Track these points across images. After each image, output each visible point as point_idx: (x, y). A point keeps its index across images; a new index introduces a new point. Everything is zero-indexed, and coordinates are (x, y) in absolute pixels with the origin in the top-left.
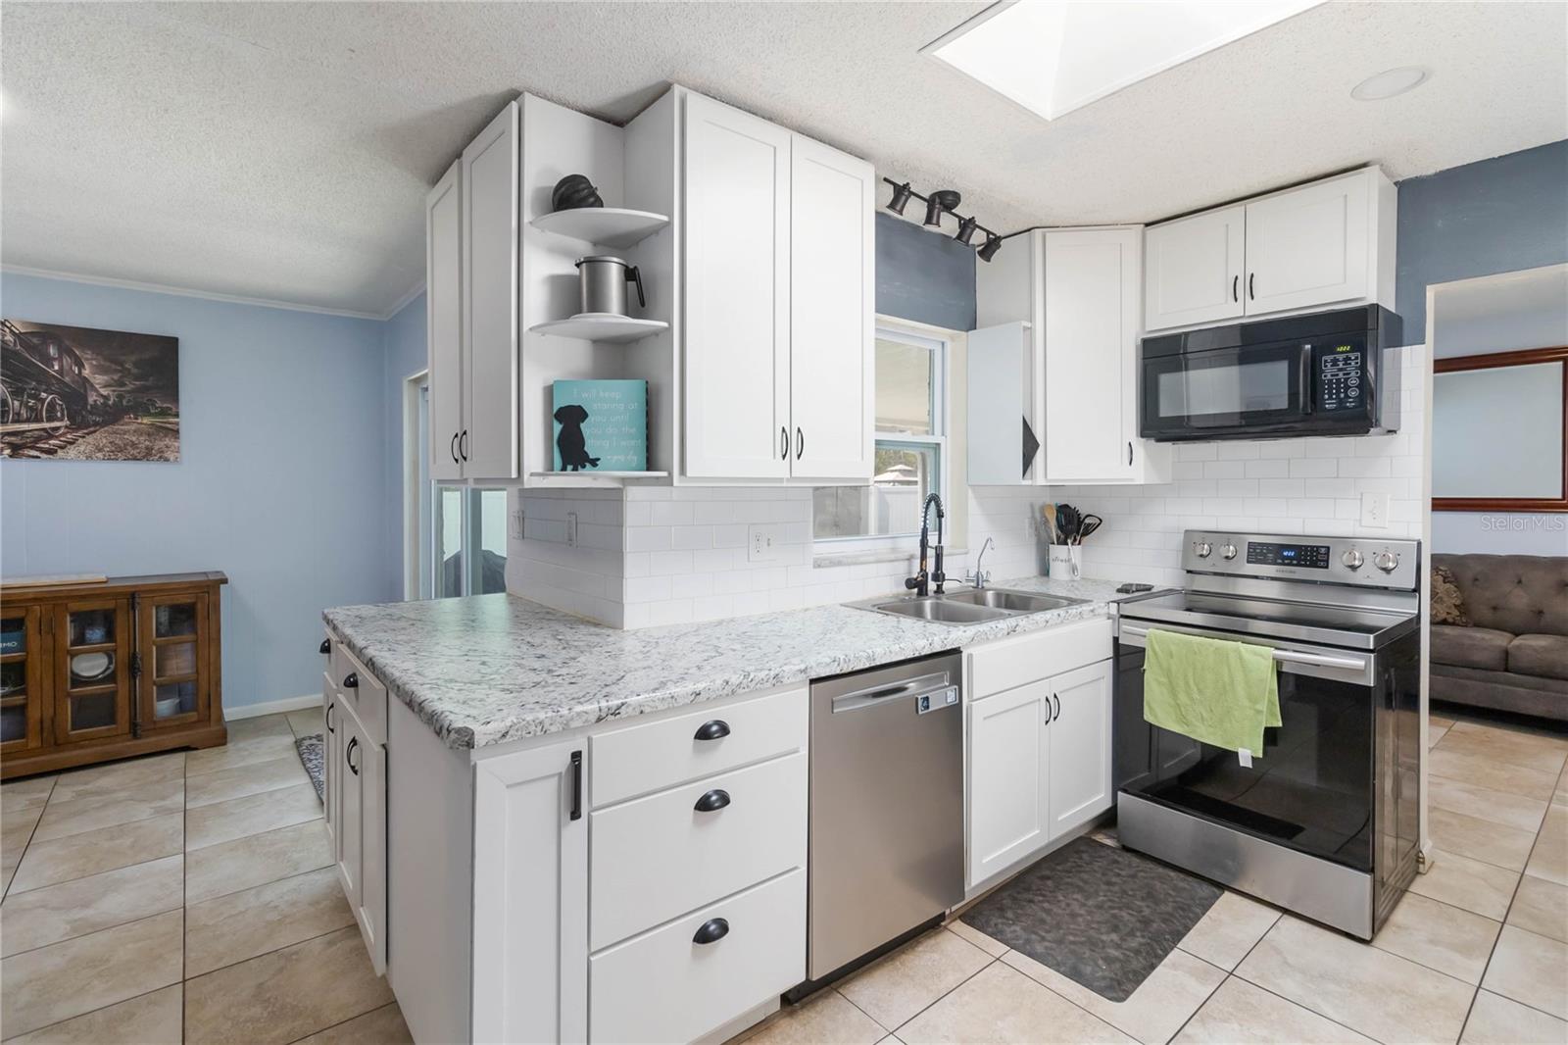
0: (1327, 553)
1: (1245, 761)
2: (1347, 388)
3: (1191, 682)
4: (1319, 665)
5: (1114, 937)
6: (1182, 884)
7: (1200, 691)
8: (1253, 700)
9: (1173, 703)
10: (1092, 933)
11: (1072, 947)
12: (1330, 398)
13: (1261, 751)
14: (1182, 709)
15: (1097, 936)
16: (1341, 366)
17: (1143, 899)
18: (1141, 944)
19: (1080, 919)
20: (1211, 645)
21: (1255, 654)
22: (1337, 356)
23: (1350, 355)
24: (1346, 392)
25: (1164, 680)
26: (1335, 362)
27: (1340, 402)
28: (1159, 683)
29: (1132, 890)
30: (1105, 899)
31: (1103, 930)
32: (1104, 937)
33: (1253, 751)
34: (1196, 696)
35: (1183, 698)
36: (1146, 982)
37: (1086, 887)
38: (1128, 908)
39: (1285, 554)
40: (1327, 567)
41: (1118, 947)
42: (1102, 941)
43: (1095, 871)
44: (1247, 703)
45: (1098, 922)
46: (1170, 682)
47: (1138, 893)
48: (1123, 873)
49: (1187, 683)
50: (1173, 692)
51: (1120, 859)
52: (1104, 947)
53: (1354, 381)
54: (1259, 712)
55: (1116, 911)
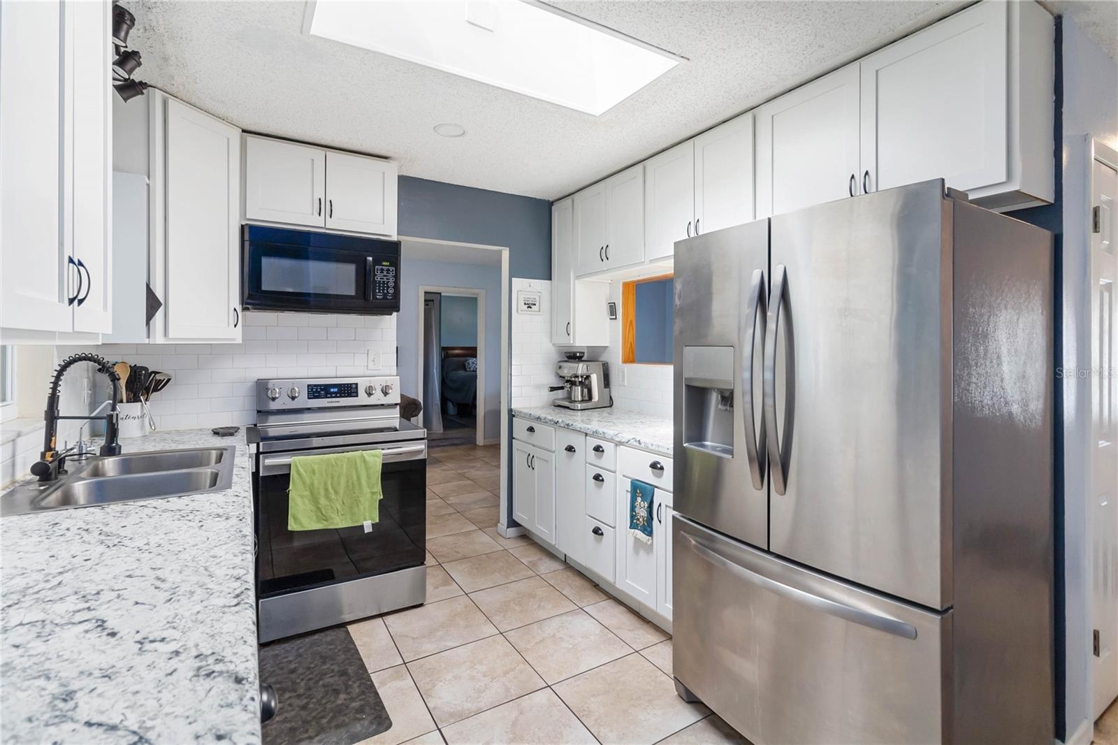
0: (357, 388)
1: (368, 529)
2: (388, 287)
3: (330, 488)
4: (401, 454)
5: (342, 696)
6: (329, 639)
7: (336, 493)
8: (370, 486)
9: (313, 508)
10: (329, 706)
11: (333, 724)
12: (379, 292)
13: (378, 518)
14: (323, 510)
15: (333, 705)
16: (385, 274)
17: (324, 663)
18: (359, 686)
19: (311, 706)
20: (344, 457)
21: (373, 456)
22: (384, 267)
23: (390, 268)
24: (387, 290)
25: (307, 493)
26: (382, 271)
27: (385, 295)
28: (302, 497)
29: (311, 663)
30: (304, 682)
31: (332, 698)
32: (339, 702)
33: (372, 519)
34: (333, 496)
35: (323, 501)
36: (385, 704)
37: (284, 685)
38: (326, 674)
39: (332, 390)
40: (357, 396)
41: (352, 700)
42: (341, 704)
43: (274, 671)
44: (368, 490)
45: (323, 698)
46: (312, 493)
47: (316, 662)
48: (290, 658)
49: (326, 490)
50: (315, 501)
51: (276, 652)
52: (347, 707)
53: (391, 284)
54: (373, 493)
55: (321, 683)
